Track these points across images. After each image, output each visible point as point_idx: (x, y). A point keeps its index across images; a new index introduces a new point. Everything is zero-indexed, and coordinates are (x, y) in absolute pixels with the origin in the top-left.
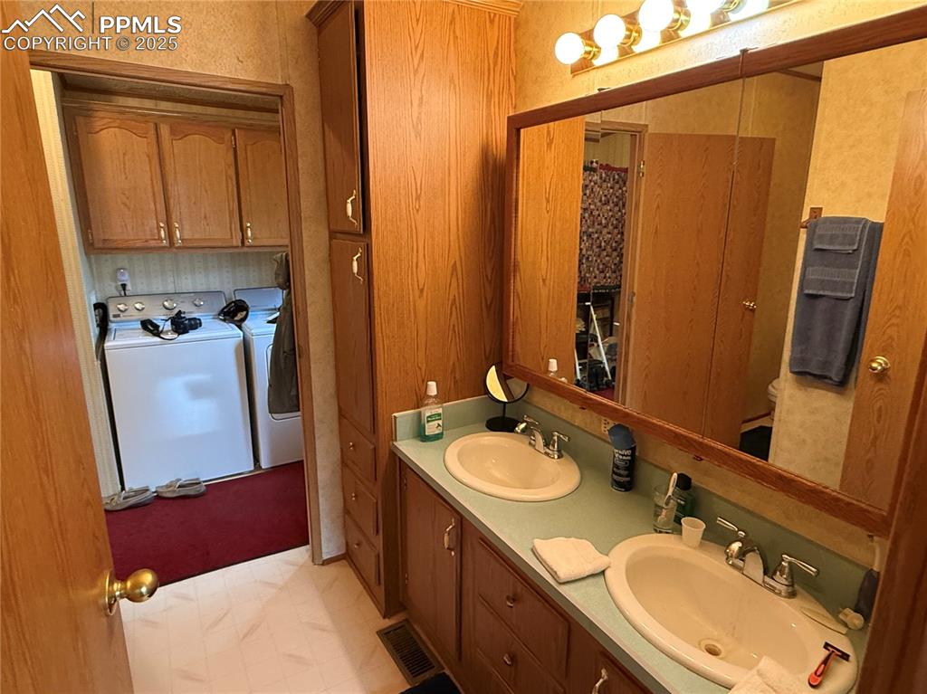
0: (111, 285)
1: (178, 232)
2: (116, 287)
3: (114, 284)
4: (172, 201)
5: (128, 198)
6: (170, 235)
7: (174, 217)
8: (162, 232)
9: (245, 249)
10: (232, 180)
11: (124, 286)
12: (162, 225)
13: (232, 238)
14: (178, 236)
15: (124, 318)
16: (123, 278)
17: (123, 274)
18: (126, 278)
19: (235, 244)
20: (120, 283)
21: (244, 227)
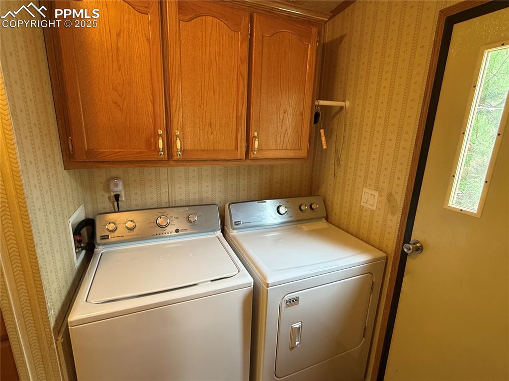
0: (103, 196)
1: (178, 142)
2: (109, 198)
3: (107, 195)
4: (174, 102)
5: (120, 96)
6: (169, 144)
7: (175, 123)
8: (160, 142)
9: (249, 162)
10: (243, 80)
11: (117, 197)
12: (160, 132)
13: (237, 149)
14: (179, 147)
15: (113, 240)
16: (116, 189)
17: (116, 185)
18: (120, 189)
19: (239, 157)
20: (113, 194)
21: (251, 136)
